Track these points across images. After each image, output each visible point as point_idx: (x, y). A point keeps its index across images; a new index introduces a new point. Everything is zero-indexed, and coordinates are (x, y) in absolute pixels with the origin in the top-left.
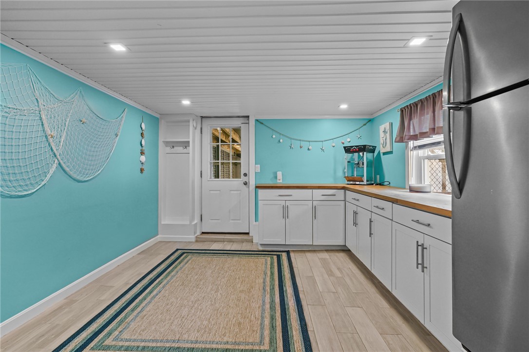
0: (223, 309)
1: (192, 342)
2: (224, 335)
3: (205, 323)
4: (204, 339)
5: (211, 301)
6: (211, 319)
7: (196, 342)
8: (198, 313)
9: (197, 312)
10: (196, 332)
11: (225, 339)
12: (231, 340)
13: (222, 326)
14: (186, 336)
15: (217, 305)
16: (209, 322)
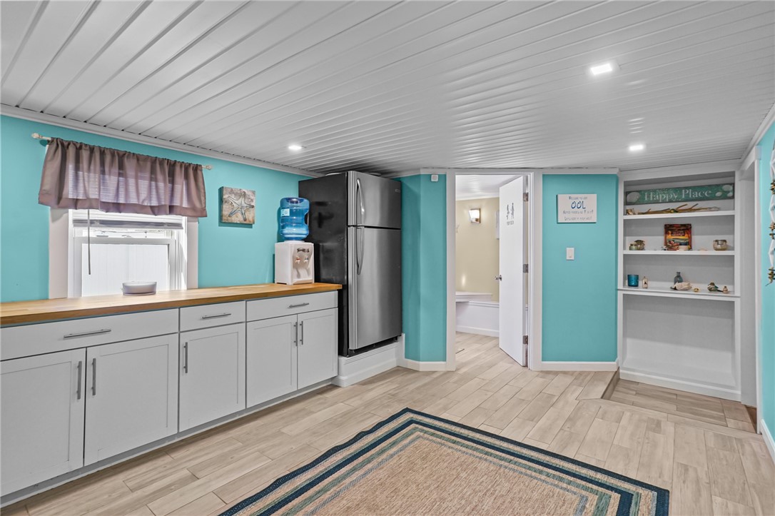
0: (429, 486)
1: (486, 460)
2: (448, 454)
3: (463, 475)
4: (471, 459)
5: (440, 506)
6: (455, 477)
7: (480, 458)
8: (469, 493)
9: (470, 495)
10: (479, 468)
11: (450, 451)
12: (445, 448)
13: (446, 464)
14: (492, 468)
15: (435, 496)
16: (458, 474)
